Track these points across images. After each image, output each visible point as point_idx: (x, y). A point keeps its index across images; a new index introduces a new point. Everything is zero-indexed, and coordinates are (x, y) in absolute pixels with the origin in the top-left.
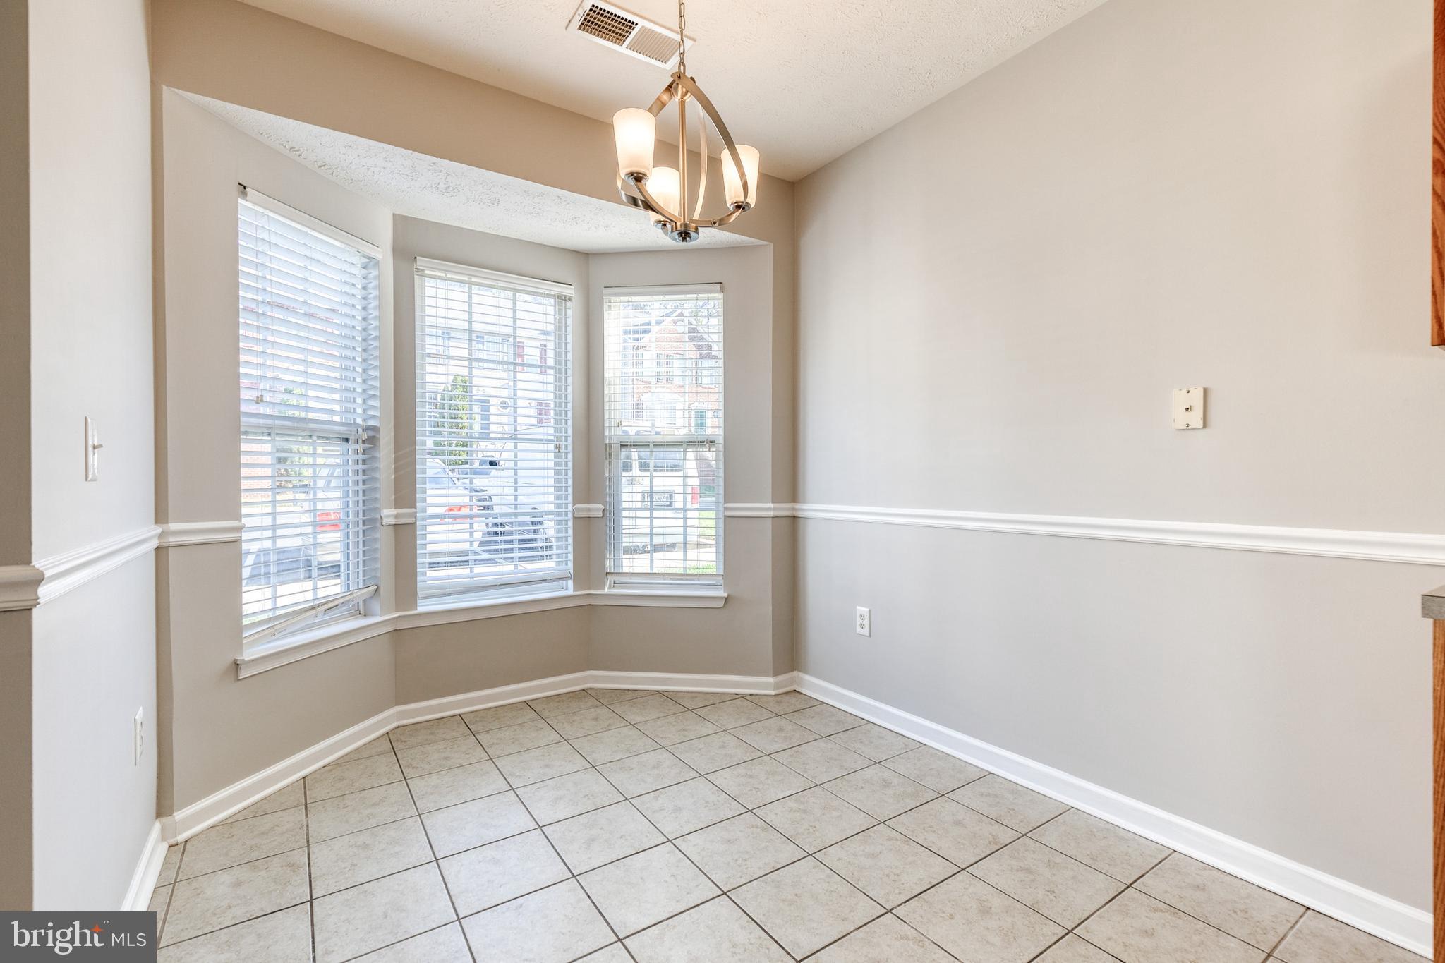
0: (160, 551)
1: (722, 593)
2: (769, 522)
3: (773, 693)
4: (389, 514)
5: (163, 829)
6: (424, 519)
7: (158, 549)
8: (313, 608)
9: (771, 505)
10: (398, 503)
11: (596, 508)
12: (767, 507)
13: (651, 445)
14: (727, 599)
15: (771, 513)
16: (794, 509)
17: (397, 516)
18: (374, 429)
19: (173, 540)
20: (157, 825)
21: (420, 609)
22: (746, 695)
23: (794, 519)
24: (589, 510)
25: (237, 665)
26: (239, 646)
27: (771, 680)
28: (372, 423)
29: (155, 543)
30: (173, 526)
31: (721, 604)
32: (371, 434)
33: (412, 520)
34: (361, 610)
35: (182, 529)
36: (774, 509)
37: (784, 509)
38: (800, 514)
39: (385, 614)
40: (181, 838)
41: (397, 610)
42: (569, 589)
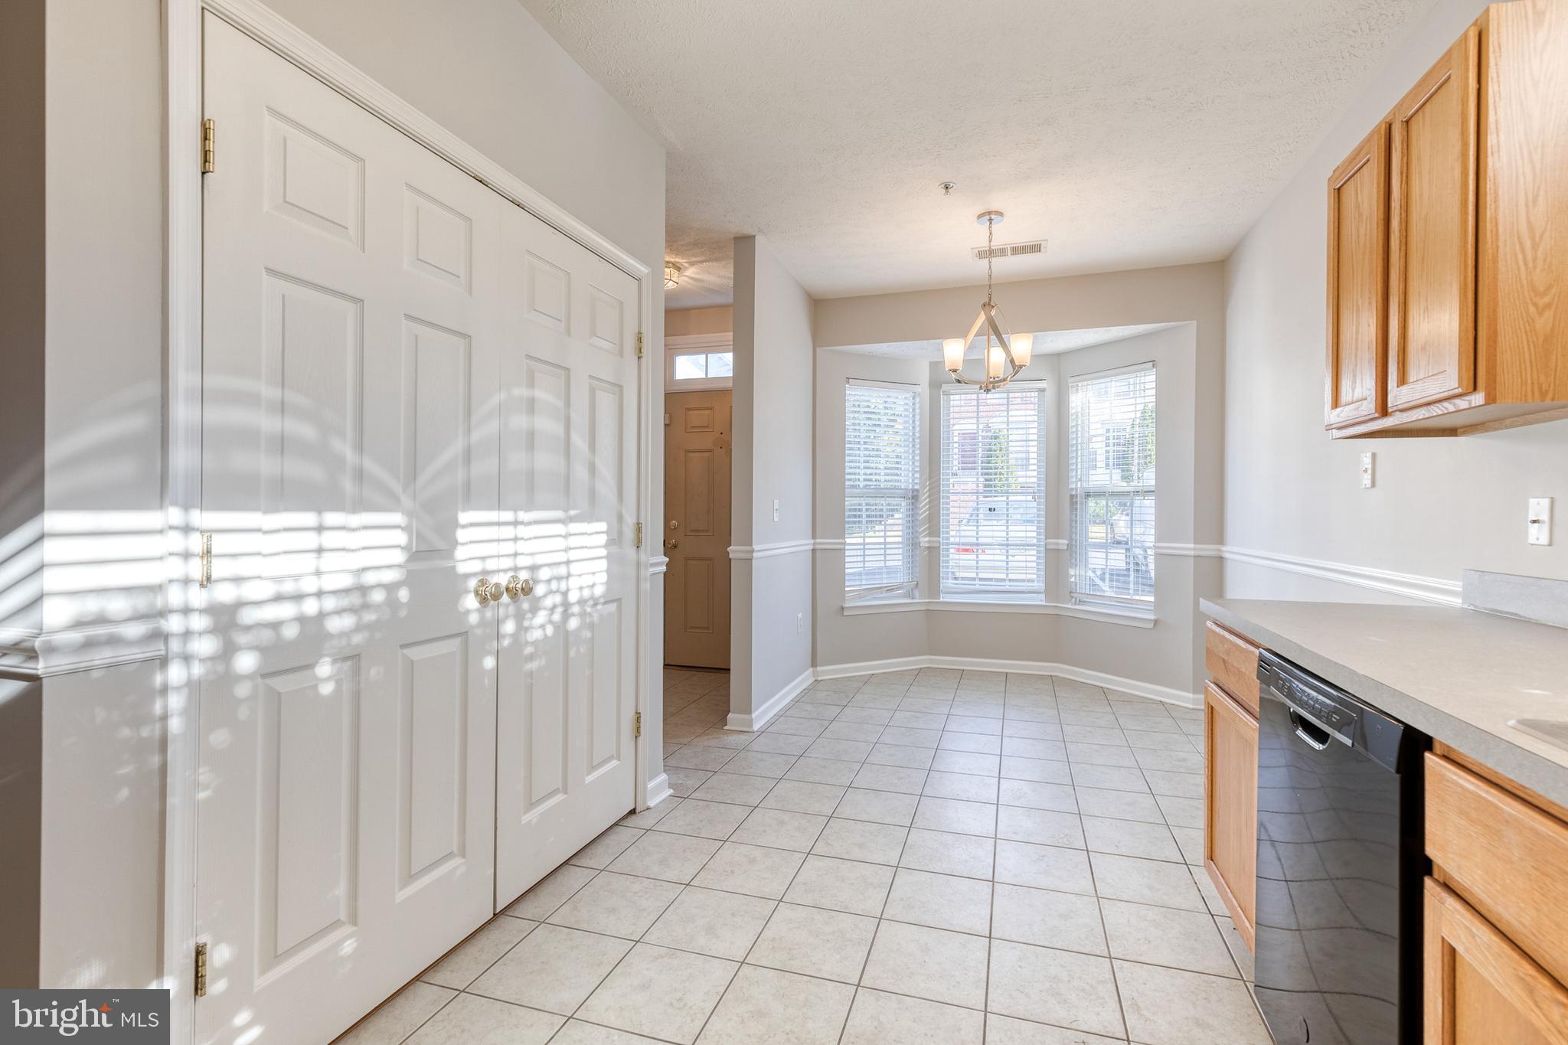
0: (814, 550)
1: (1152, 617)
2: (1192, 560)
3: (1191, 706)
4: (924, 541)
5: (813, 671)
6: (948, 544)
7: (813, 550)
8: (881, 588)
9: (1192, 546)
10: (930, 535)
11: (1063, 543)
12: (1188, 547)
13: (1107, 494)
14: (1156, 622)
15: (1192, 553)
16: (1219, 550)
17: (929, 542)
18: (917, 490)
19: (818, 547)
20: (811, 670)
21: (941, 599)
22: (1167, 703)
23: (1221, 559)
24: (1058, 544)
25: (843, 608)
26: (844, 600)
27: (1191, 696)
28: (917, 487)
29: (811, 547)
30: (818, 541)
31: (1151, 626)
32: (915, 493)
33: (938, 545)
34: (909, 594)
35: (824, 542)
36: (1194, 549)
37: (1209, 549)
38: (1226, 555)
39: (922, 599)
40: (819, 678)
41: (929, 598)
42: (1040, 600)
